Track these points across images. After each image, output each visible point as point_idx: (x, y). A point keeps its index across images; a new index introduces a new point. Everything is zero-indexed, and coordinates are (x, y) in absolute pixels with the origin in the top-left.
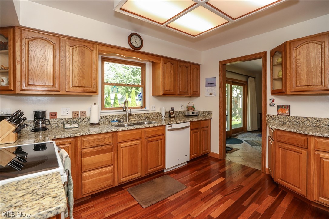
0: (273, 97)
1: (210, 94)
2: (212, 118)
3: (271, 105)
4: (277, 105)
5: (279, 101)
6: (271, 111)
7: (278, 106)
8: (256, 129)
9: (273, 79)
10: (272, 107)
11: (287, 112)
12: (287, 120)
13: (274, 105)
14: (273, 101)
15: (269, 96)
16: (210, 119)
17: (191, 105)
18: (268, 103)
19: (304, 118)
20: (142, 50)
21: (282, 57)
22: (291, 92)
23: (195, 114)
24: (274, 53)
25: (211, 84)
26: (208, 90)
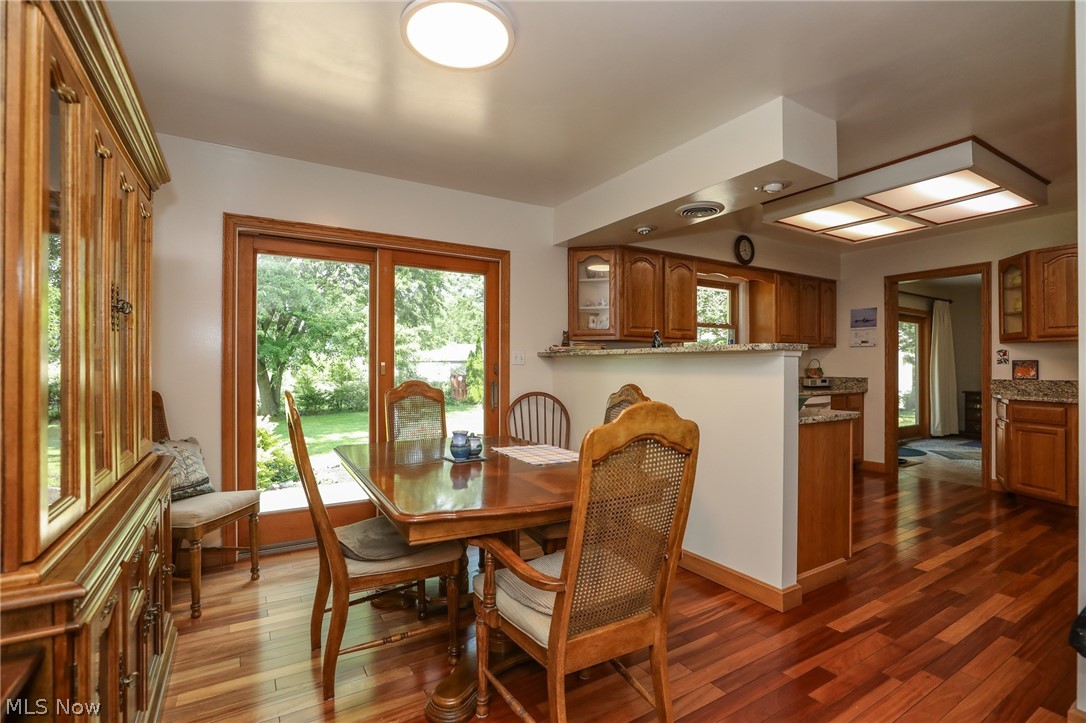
0: (1004, 347)
1: (863, 342)
2: (867, 390)
3: (1000, 362)
4: (1013, 362)
5: (1016, 353)
6: (1001, 372)
7: (1015, 364)
8: (955, 431)
9: (1003, 314)
10: (1003, 365)
11: (1033, 373)
12: (1032, 387)
13: (1006, 361)
14: (1005, 354)
15: (996, 345)
16: (863, 393)
17: (815, 365)
18: (995, 357)
19: (1067, 382)
20: (753, 264)
21: (1022, 275)
22: (1040, 337)
23: (826, 384)
24: (1007, 266)
25: (863, 320)
26: (856, 334)
